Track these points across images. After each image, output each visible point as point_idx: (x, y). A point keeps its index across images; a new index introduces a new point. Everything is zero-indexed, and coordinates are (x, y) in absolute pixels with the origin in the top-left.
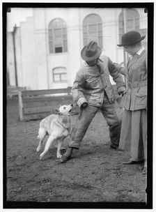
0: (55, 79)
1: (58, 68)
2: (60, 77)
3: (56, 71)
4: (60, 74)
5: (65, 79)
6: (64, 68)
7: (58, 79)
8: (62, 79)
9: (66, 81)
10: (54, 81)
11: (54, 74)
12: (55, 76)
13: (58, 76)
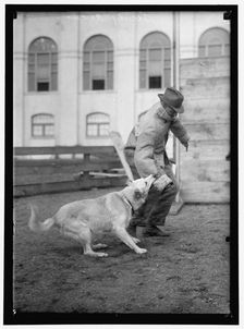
0: (36, 133)
1: (40, 114)
2: (44, 130)
3: (37, 121)
4: (44, 125)
5: (51, 133)
6: (51, 115)
7: (40, 133)
8: (47, 133)
9: (52, 137)
10: (33, 135)
11: (33, 125)
12: (36, 128)
13: (41, 128)
